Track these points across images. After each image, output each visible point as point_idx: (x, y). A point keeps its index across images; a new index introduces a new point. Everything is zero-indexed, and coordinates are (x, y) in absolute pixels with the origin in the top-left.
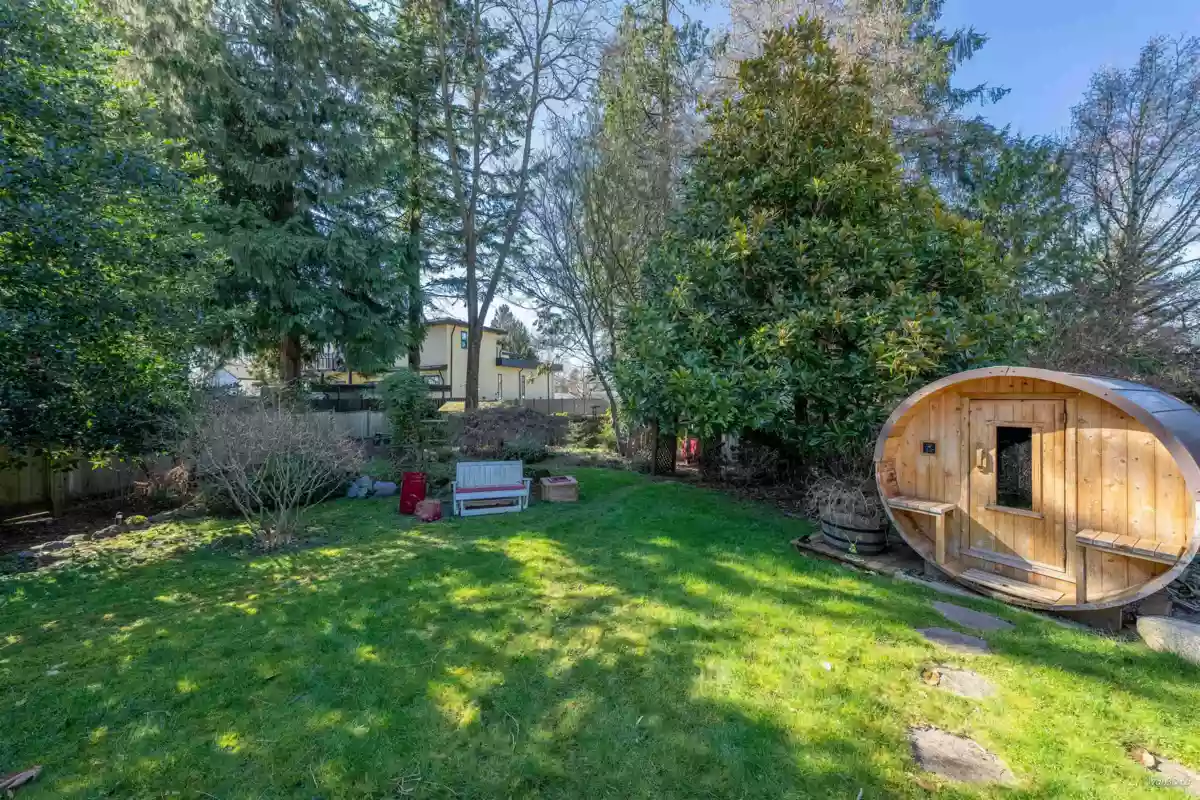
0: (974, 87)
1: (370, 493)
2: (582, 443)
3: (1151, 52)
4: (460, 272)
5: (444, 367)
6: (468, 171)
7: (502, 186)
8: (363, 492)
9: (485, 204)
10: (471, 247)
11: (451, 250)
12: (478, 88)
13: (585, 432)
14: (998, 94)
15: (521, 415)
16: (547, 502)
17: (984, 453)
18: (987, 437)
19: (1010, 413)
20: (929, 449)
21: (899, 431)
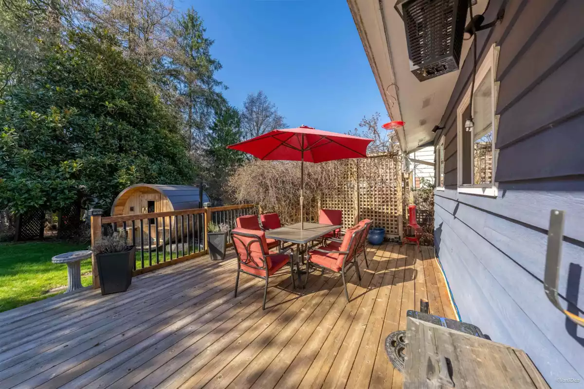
0: (220, 81)
17: (145, 209)
18: (146, 204)
19: (150, 197)
20: (132, 209)
21: (123, 204)
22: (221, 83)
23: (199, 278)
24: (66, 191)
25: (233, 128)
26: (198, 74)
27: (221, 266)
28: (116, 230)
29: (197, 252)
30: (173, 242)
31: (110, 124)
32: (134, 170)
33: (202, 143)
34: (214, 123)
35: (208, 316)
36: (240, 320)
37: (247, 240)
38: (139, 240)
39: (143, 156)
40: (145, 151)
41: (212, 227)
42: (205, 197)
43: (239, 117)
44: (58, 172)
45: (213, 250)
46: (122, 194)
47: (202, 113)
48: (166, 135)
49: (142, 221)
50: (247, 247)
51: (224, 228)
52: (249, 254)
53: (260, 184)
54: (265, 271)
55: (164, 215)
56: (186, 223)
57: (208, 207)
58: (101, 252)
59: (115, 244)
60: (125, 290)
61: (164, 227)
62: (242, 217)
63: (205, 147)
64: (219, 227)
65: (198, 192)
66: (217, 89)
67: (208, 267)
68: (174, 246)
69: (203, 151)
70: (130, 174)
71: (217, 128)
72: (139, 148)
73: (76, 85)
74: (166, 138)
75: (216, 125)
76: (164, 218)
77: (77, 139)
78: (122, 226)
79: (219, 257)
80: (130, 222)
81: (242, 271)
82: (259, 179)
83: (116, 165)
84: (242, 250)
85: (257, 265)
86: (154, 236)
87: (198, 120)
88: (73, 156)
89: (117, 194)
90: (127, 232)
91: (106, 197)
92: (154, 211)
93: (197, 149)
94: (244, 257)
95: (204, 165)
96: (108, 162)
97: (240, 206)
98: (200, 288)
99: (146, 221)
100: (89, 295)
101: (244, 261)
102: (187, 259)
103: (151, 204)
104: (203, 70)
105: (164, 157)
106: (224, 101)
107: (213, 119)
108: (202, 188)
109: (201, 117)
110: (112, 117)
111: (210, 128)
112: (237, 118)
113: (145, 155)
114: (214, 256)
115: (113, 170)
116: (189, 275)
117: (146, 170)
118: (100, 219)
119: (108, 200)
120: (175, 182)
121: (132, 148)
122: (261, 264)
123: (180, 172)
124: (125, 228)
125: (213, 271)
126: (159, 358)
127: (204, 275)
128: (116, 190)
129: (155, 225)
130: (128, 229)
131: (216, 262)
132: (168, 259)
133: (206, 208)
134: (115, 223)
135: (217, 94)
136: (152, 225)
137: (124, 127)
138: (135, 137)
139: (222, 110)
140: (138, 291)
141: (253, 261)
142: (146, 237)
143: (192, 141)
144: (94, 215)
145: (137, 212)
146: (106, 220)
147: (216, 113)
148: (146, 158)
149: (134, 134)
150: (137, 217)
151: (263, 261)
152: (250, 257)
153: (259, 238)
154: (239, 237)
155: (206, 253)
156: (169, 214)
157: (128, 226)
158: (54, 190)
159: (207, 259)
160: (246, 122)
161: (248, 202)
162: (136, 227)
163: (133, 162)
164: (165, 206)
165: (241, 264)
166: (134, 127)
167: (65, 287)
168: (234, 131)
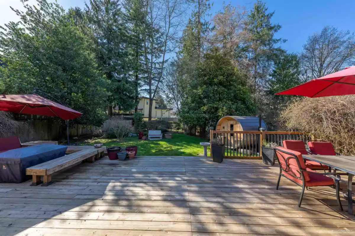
0: (279, 39)
1: (132, 136)
2: (176, 129)
3: (325, 30)
4: (147, 87)
5: (142, 109)
6: (149, 62)
7: (157, 66)
8: (131, 136)
9: (154, 71)
10: (150, 82)
11: (145, 82)
12: (152, 43)
13: (177, 126)
14: (285, 41)
15: (161, 122)
16: (166, 138)
17: (229, 128)
18: (229, 126)
19: (232, 122)
20: (224, 128)
21: (220, 125)
22: (280, 40)
23: (254, 170)
24: (202, 119)
25: (291, 70)
26: (261, 42)
27: (270, 169)
28: (218, 137)
29: (255, 156)
30: (242, 148)
31: (216, 88)
32: (225, 109)
33: (263, 87)
34: (274, 71)
35: (257, 190)
36: (278, 202)
37: (287, 156)
38: (226, 143)
39: (229, 101)
40: (230, 99)
41: (265, 143)
42: (263, 124)
43: (298, 59)
44: (200, 111)
45: (266, 158)
46: (220, 120)
47: (265, 66)
48: (240, 88)
49: (227, 134)
50: (286, 160)
51: (273, 145)
52: (288, 165)
53: (313, 116)
54: (302, 181)
55: (237, 132)
56: (249, 139)
57: (263, 131)
58: (213, 144)
59: (217, 142)
60: (221, 163)
61: (237, 138)
62: (288, 140)
63: (265, 89)
64: (270, 145)
65: (258, 121)
66: (276, 46)
67: (262, 167)
68: (242, 150)
69: (265, 92)
70: (223, 111)
71: (276, 74)
72: (227, 97)
73: (205, 76)
74: (240, 90)
75: (275, 72)
76: (237, 134)
77: (205, 97)
78: (220, 135)
79: (269, 163)
80: (223, 134)
81: (283, 175)
82: (311, 112)
83: (218, 107)
84: (282, 161)
85: (295, 175)
86: (232, 142)
87: (261, 72)
88: (204, 105)
89: (218, 120)
90: (221, 138)
91: (214, 121)
92: (233, 130)
93: (260, 91)
94: (284, 166)
95: (265, 101)
96: (215, 106)
97: (289, 133)
98: (255, 175)
99: (229, 134)
100: (210, 160)
101: (285, 169)
102: (249, 159)
103: (232, 126)
104: (265, 37)
105: (239, 100)
106: (283, 52)
107: (273, 68)
108: (260, 118)
109: (263, 70)
110: (217, 85)
111: (270, 75)
112: (296, 60)
113: (230, 101)
114: (265, 162)
115: (217, 109)
116: (250, 166)
117: (230, 108)
118: (213, 131)
119: (215, 123)
120: (244, 114)
121: (224, 98)
122: (298, 175)
123: (248, 108)
124: (221, 136)
125: (263, 170)
126: (232, 194)
127: (258, 170)
128: (218, 118)
129: (233, 137)
130: (222, 137)
131: (267, 165)
132: (239, 155)
133: (261, 131)
134: (218, 134)
135: (276, 50)
136: (231, 137)
137: (221, 89)
138: (225, 92)
139: (280, 59)
140: (226, 165)
141: (292, 171)
142: (229, 142)
143: (256, 87)
144: (211, 129)
145: (226, 130)
146: (215, 132)
147: (275, 63)
148: (230, 103)
149: (225, 91)
150: (225, 132)
151: (300, 174)
152: (289, 168)
153: (296, 156)
154: (280, 152)
155: (260, 158)
156: (240, 132)
157: (222, 136)
158: (199, 118)
159: (261, 162)
160: (306, 61)
161: (297, 130)
162: (225, 136)
163: (224, 105)
164: (239, 128)
165: (282, 170)
166: (225, 88)
167: (202, 155)
168: (292, 72)
